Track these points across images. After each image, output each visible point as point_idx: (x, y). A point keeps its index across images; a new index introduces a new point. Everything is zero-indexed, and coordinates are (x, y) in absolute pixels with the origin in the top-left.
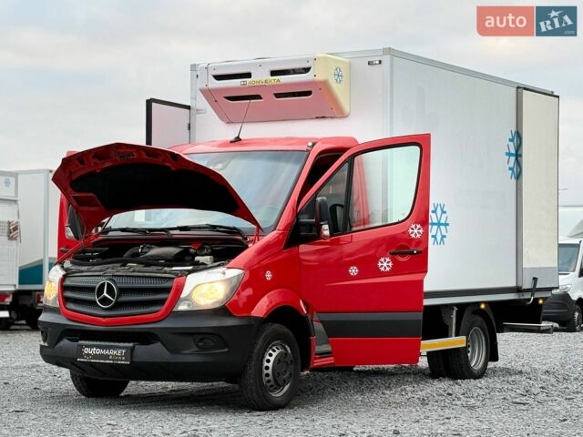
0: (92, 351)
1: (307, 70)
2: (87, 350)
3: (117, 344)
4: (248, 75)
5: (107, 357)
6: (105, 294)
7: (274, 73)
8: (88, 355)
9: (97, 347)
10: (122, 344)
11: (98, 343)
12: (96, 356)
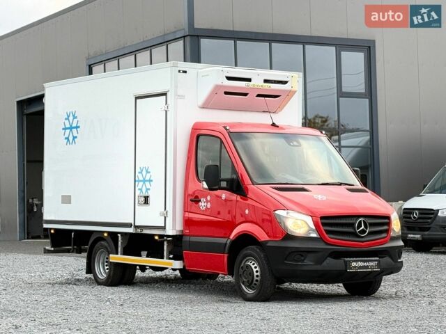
0: (357, 265)
1: (285, 82)
2: (354, 264)
3: (371, 259)
4: (249, 80)
5: (367, 267)
6: (363, 227)
7: (266, 81)
8: (355, 267)
9: (361, 261)
10: (373, 259)
11: (361, 259)
12: (360, 268)
